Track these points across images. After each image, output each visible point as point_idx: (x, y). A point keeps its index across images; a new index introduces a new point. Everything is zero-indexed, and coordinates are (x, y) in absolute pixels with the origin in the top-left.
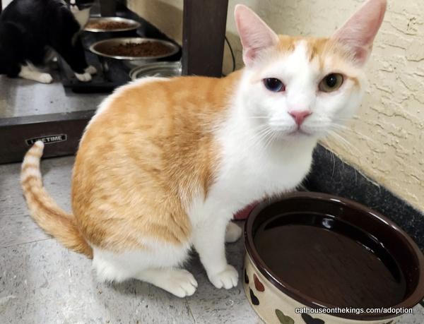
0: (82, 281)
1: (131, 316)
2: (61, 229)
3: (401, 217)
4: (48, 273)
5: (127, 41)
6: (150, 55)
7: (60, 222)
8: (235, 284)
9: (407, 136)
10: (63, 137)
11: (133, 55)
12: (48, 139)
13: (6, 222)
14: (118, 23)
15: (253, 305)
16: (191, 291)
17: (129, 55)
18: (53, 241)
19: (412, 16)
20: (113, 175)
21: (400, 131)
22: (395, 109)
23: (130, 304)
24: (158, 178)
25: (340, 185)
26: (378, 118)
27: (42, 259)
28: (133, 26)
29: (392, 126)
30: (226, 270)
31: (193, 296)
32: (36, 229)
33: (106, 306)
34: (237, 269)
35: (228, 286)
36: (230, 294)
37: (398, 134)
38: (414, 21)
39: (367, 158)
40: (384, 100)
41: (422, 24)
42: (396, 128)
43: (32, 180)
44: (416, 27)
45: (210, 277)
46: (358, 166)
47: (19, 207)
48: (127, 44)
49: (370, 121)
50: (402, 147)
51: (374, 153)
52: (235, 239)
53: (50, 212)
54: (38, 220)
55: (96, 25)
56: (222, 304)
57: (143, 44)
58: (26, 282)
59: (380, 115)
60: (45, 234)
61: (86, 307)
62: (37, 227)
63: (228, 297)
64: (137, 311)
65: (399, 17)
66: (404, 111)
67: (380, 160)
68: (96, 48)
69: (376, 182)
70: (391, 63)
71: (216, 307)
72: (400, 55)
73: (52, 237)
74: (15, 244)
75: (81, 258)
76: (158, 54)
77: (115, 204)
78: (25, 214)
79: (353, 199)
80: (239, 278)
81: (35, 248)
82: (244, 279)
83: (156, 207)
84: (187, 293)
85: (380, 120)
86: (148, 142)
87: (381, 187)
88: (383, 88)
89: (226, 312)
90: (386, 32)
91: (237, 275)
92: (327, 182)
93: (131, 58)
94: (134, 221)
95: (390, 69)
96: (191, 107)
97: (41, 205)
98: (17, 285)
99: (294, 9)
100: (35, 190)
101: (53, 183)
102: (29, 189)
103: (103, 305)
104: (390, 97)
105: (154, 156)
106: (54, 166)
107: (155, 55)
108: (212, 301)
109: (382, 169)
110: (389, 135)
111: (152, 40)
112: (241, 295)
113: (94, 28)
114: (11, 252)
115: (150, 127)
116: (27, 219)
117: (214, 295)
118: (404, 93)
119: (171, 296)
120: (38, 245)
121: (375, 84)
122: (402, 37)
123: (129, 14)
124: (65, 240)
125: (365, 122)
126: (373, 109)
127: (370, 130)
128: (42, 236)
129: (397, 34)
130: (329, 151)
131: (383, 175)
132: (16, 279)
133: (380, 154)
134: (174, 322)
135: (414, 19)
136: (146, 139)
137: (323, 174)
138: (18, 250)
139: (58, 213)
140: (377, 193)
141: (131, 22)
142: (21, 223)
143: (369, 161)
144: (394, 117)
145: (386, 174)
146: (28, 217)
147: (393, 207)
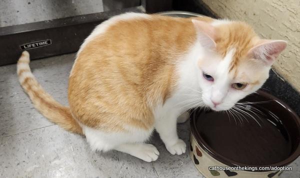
0: (81, 154)
1: (117, 174)
3: (296, 103)
4: (58, 149)
8: (184, 152)
10: (49, 42)
12: (37, 44)
13: (18, 114)
15: (196, 165)
16: (155, 158)
18: (57, 127)
20: (106, 83)
21: (299, 43)
22: (298, 26)
23: (116, 167)
24: (137, 90)
26: (287, 32)
27: (51, 140)
29: (295, 39)
30: (178, 143)
31: (157, 161)
32: (42, 118)
33: (100, 169)
34: (185, 142)
35: (179, 153)
36: (181, 158)
37: (298, 45)
39: (278, 60)
40: (291, 19)
42: (297, 40)
43: (29, 81)
45: (167, 148)
47: (25, 101)
49: (281, 33)
51: (283, 57)
52: (184, 121)
54: (43, 112)
56: (176, 165)
58: (43, 156)
59: (288, 30)
60: (50, 122)
61: (87, 170)
62: (42, 117)
63: (179, 160)
64: (121, 172)
67: (286, 63)
69: (283, 78)
71: (172, 166)
74: (29, 130)
77: (107, 103)
80: (187, 148)
81: (44, 133)
82: (190, 148)
84: (152, 159)
85: (288, 33)
86: (133, 65)
87: (286, 82)
88: (292, 10)
89: (178, 170)
91: (186, 146)
94: (121, 116)
96: (164, 44)
97: (42, 100)
98: (38, 158)
100: (35, 88)
101: (46, 81)
103: (98, 169)
104: (295, 17)
106: (44, 66)
108: (169, 163)
109: (287, 69)
110: (292, 45)
112: (188, 158)
114: (28, 135)
117: (170, 159)
119: (142, 161)
120: (46, 131)
121: (286, 6)
124: (64, 125)
126: (284, 25)
128: (48, 123)
131: (287, 73)
132: (36, 154)
133: (287, 58)
134: (145, 177)
136: (133, 63)
138: (33, 134)
140: (283, 86)
142: (29, 114)
143: (280, 63)
144: (296, 32)
145: (289, 73)
146: (34, 109)
147: (292, 96)
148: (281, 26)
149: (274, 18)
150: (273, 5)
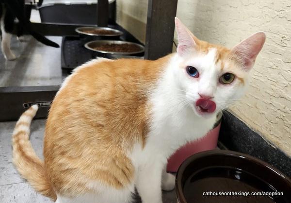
2: (35, 175)
5: (111, 42)
6: (126, 51)
7: (35, 168)
9: (289, 112)
11: (115, 51)
14: (108, 31)
17: (112, 51)
18: (26, 185)
19: (284, 36)
21: (284, 108)
22: (280, 93)
24: (101, 132)
25: (251, 147)
26: (271, 99)
27: (13, 199)
28: (118, 33)
29: (279, 105)
32: (15, 173)
37: (284, 110)
38: (285, 39)
39: (267, 128)
40: (273, 87)
41: (289, 40)
42: (282, 106)
43: (21, 134)
44: (286, 42)
46: (261, 133)
48: (112, 44)
49: (266, 101)
50: (287, 119)
51: (271, 124)
53: (28, 159)
55: (93, 31)
57: (122, 45)
59: (271, 97)
60: (21, 178)
65: (276, 35)
66: (286, 95)
67: (275, 129)
68: (89, 46)
69: (273, 145)
70: (274, 63)
72: (279, 58)
73: (26, 181)
75: (45, 200)
76: (132, 52)
78: (9, 161)
79: (260, 159)
81: (10, 190)
83: (100, 155)
85: (272, 101)
87: (277, 149)
88: (272, 79)
90: (269, 44)
92: (242, 145)
93: (112, 53)
94: (84, 169)
95: (274, 67)
99: (215, 28)
100: (22, 142)
101: (37, 138)
102: (18, 141)
104: (276, 85)
105: (99, 114)
107: (129, 52)
109: (276, 135)
110: (278, 111)
111: (129, 43)
113: (91, 33)
115: (96, 94)
116: (9, 165)
118: (284, 82)
120: (13, 188)
121: (266, 77)
122: (279, 48)
123: (116, 26)
125: (263, 102)
126: (267, 93)
127: (266, 107)
129: (276, 46)
130: (242, 122)
131: (278, 140)
133: (274, 124)
135: (284, 37)
136: (93, 103)
137: (239, 139)
139: (35, 161)
140: (275, 153)
141: (117, 31)
142: (3, 168)
143: (268, 130)
144: (280, 98)
145: (280, 140)
146: (11, 164)
147: (287, 165)
148: (264, 94)
149: (257, 88)
150: (255, 77)
